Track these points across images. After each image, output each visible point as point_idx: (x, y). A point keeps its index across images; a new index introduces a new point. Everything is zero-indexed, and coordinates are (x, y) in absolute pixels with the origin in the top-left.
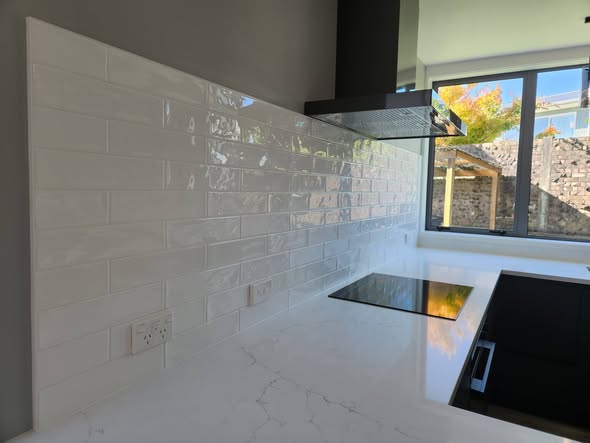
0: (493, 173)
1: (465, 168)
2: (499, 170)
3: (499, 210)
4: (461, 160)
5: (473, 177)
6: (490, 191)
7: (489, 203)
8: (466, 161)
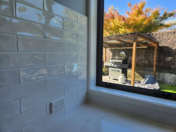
0: (155, 45)
1: (142, 43)
2: (158, 43)
3: (157, 61)
4: (140, 39)
5: (146, 47)
6: (154, 53)
7: (153, 58)
8: (143, 39)
